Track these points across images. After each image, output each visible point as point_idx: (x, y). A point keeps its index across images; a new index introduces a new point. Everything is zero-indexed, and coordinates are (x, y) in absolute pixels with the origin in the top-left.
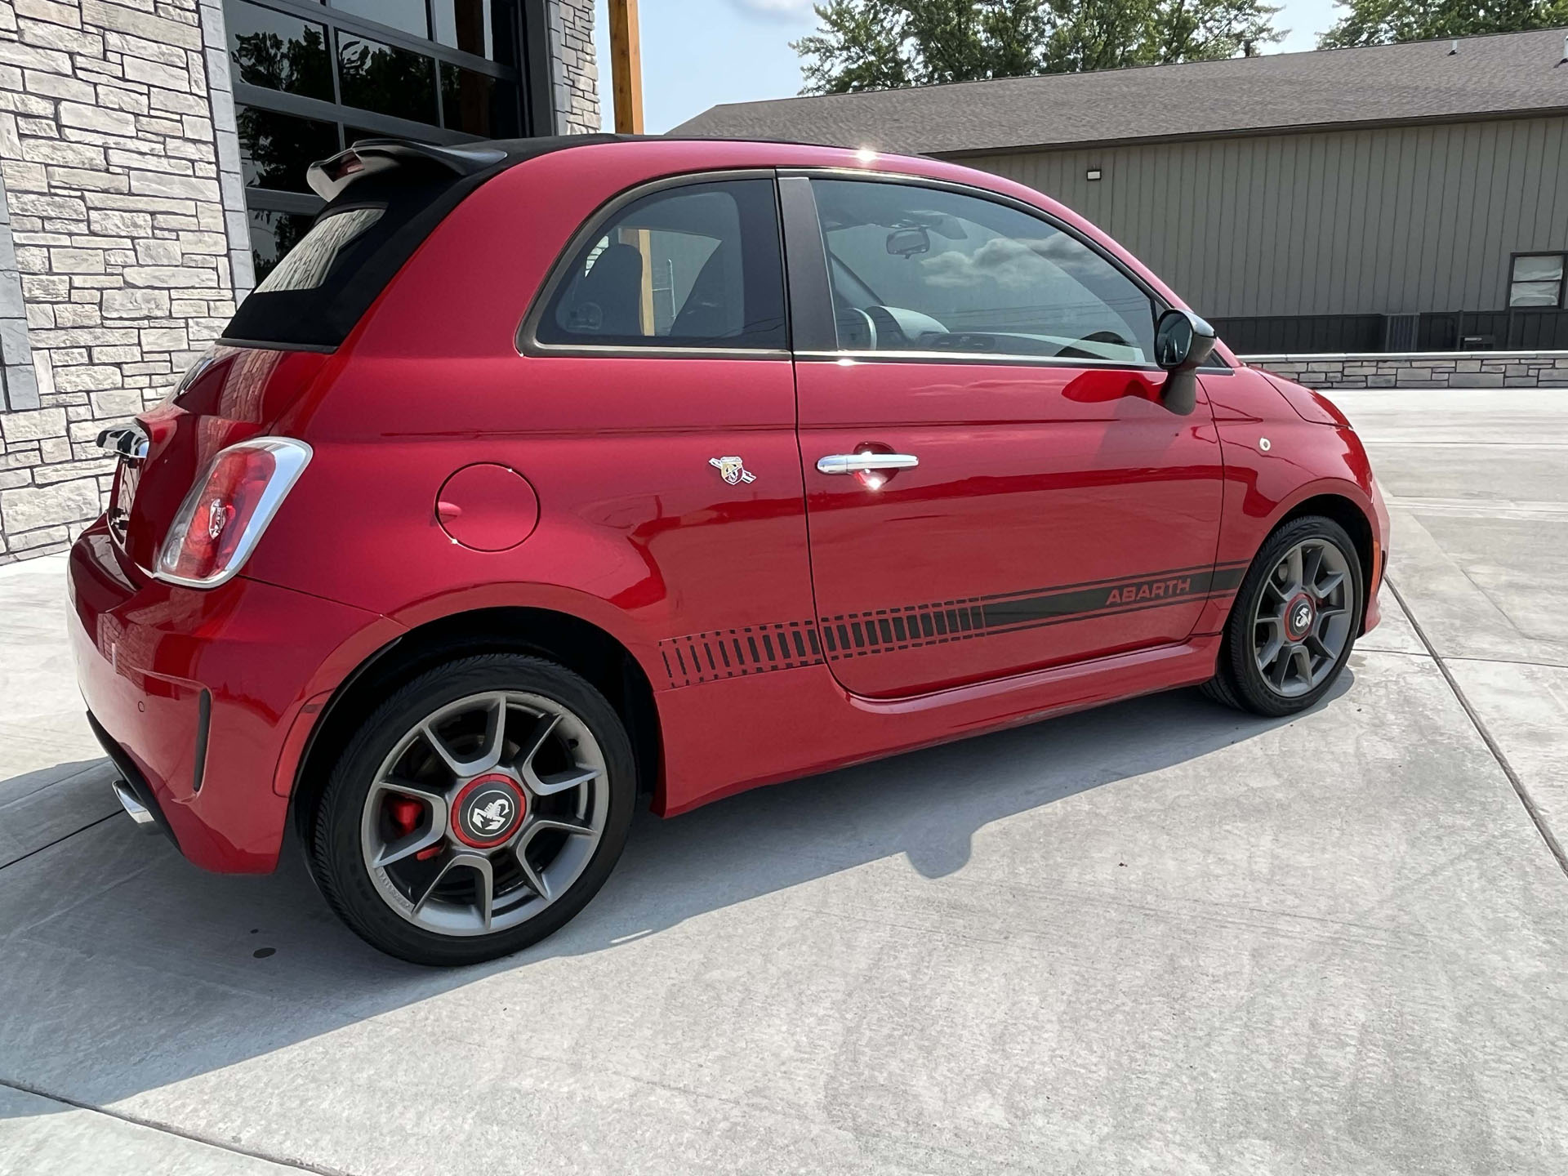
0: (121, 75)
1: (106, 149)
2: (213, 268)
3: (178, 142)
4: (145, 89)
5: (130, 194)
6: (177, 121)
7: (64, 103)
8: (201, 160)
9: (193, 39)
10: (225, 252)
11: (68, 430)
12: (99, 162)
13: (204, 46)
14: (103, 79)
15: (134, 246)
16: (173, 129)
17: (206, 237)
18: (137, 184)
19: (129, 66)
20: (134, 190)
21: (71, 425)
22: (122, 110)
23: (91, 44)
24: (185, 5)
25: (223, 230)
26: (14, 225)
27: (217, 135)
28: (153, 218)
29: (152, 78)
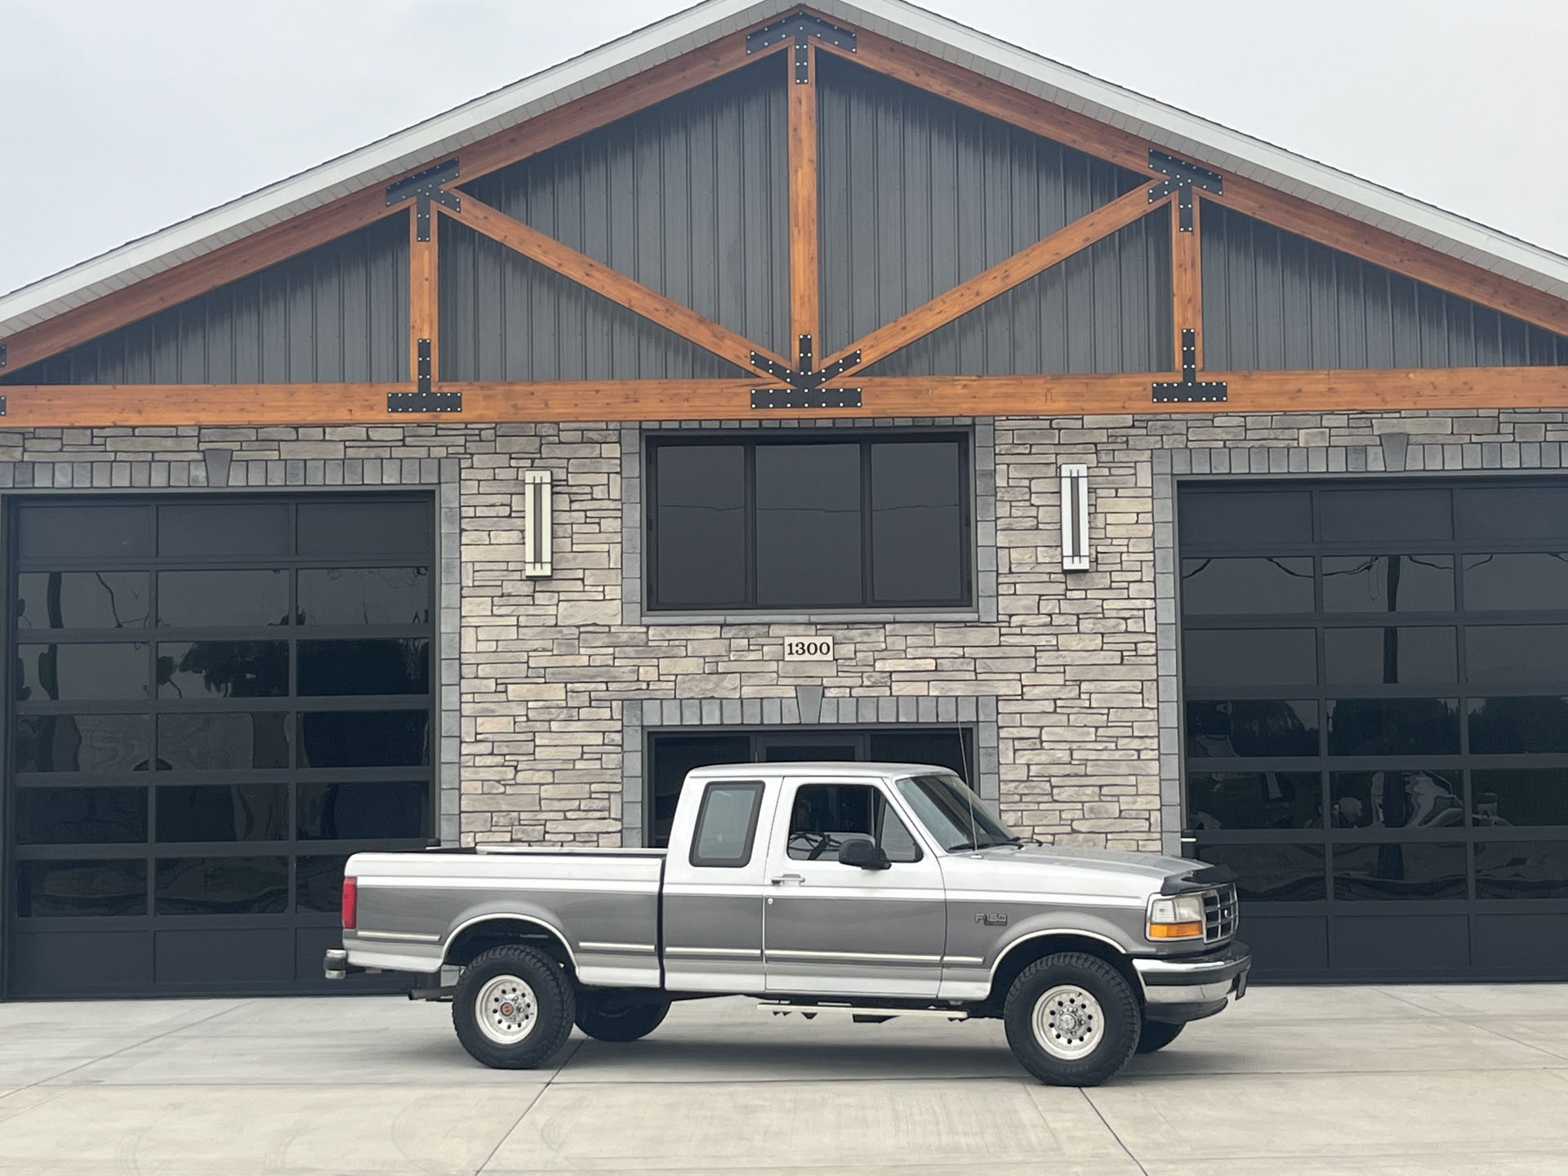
0: (1088, 705)
1: (1071, 750)
3: (1128, 740)
4: (1106, 711)
5: (1086, 775)
6: (1129, 727)
7: (1045, 729)
8: (1146, 749)
9: (1151, 673)
10: (1159, 807)
12: (1063, 759)
13: (1158, 676)
14: (1075, 710)
15: (1083, 806)
16: (1124, 732)
17: (1139, 799)
18: (1091, 769)
19: (1096, 699)
20: (1089, 774)
22: (1085, 726)
23: (1070, 692)
24: (1146, 653)
25: (1158, 793)
26: (1002, 800)
27: (1161, 730)
28: (1100, 790)
29: (1112, 703)
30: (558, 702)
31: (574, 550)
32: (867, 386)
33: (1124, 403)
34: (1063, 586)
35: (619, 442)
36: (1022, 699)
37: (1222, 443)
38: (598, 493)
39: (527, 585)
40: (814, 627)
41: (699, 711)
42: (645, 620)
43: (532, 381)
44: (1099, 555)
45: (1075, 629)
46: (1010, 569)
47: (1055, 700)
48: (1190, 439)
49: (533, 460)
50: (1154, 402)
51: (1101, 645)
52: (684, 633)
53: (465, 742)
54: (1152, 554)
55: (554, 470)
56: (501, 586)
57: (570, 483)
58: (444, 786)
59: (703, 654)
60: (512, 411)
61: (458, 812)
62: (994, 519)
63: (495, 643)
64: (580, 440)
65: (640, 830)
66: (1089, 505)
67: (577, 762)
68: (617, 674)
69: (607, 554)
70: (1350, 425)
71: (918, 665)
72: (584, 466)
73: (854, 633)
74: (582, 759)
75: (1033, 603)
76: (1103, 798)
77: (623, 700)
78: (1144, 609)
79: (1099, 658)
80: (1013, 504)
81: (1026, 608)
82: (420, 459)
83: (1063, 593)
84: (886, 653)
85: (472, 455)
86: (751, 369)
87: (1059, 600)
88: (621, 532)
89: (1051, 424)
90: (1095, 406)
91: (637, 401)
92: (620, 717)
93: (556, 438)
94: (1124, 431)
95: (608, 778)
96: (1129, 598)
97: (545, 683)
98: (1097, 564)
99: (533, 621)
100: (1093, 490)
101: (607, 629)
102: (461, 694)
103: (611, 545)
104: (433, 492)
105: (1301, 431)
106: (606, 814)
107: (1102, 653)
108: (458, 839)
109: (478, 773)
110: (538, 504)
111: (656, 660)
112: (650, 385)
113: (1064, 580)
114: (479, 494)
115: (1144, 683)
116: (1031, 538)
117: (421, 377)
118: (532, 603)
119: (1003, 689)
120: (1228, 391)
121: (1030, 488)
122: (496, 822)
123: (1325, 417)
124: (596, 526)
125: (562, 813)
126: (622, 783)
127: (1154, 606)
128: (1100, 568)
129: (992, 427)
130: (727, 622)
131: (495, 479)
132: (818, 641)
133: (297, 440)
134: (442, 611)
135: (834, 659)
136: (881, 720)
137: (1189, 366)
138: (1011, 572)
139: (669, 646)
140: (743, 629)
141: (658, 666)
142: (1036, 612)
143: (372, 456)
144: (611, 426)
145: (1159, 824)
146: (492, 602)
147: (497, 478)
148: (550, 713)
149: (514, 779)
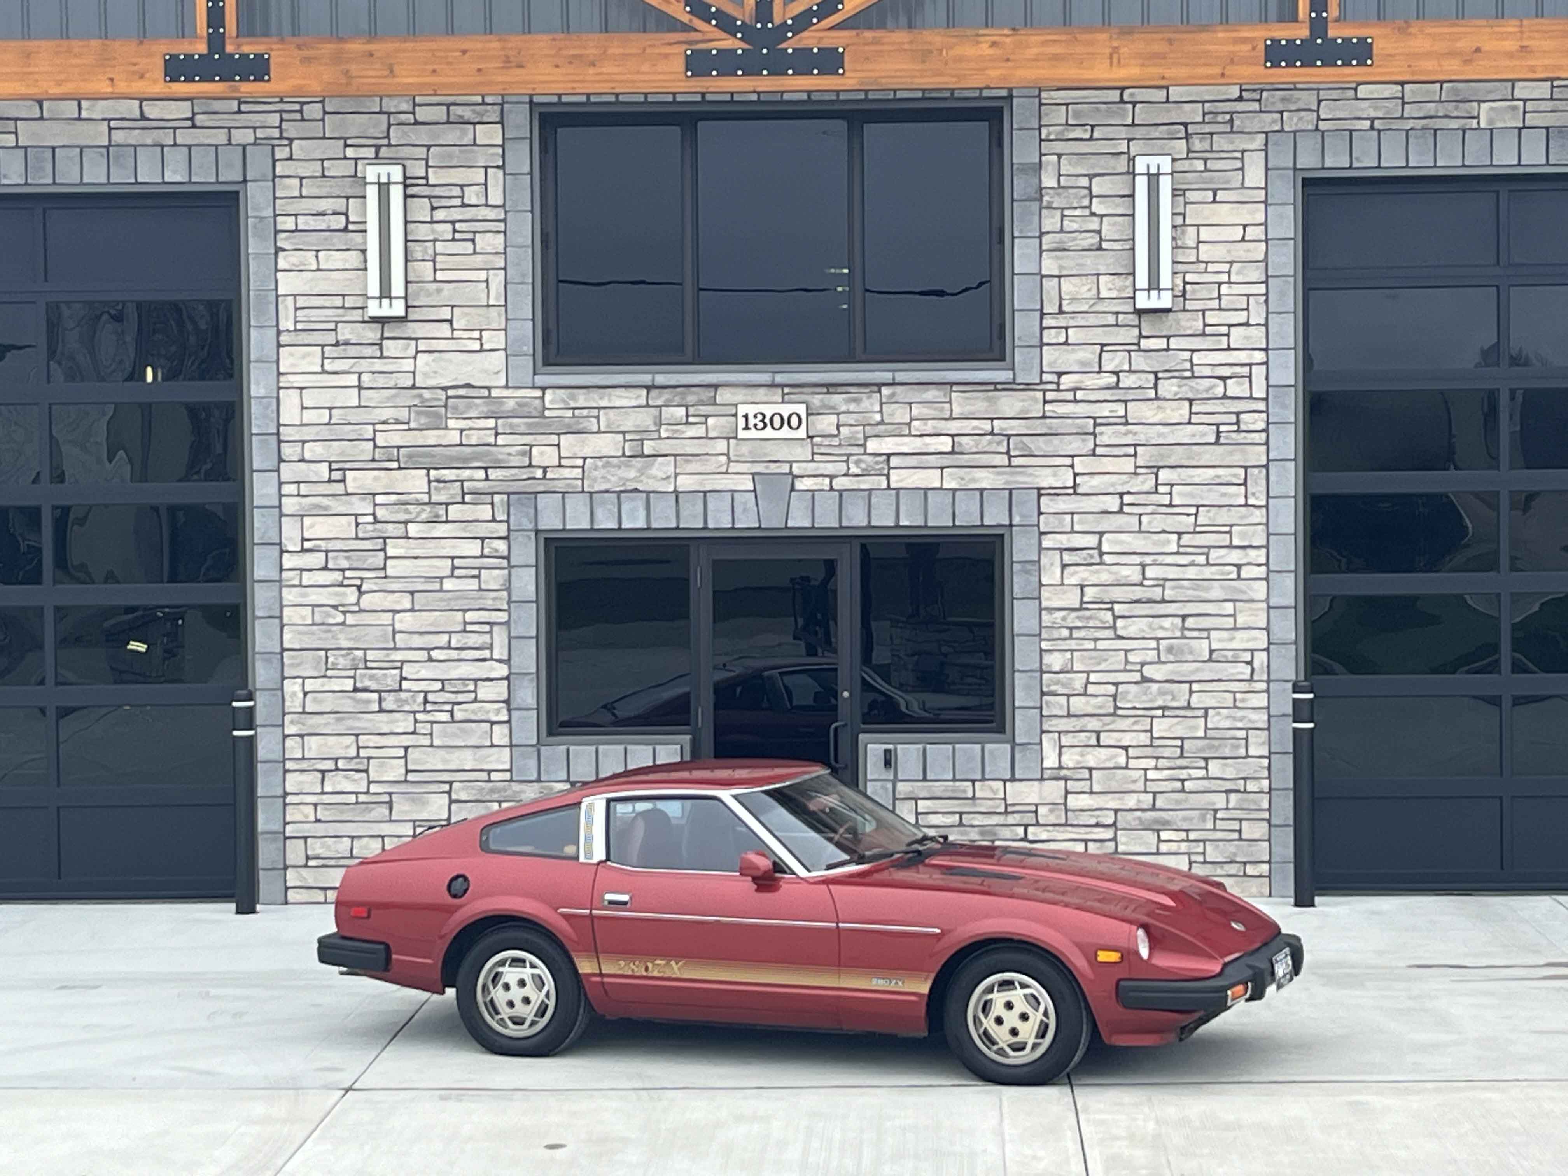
0: (1167, 502)
1: (1143, 566)
2: (1247, 663)
3: (1223, 551)
4: (1193, 510)
5: (1163, 601)
6: (1225, 532)
7: (1106, 536)
8: (1249, 564)
9: (1258, 455)
10: (1265, 646)
11: (1066, 798)
12: (1132, 578)
13: (1268, 460)
14: (1149, 509)
15: (1158, 644)
16: (1219, 541)
17: (1239, 634)
18: (1172, 592)
19: (1179, 494)
20: (1167, 598)
21: (1069, 796)
22: (1164, 532)
23: (1143, 483)
24: (1252, 427)
25: (1264, 626)
26: (1044, 636)
27: (1271, 537)
28: (1183, 621)
29: (1202, 499)
30: (419, 496)
31: (438, 278)
32: (853, 44)
33: (1224, 68)
34: (1136, 331)
35: (501, 122)
36: (1075, 493)
37: (1368, 123)
38: (472, 196)
39: (371, 329)
40: (779, 391)
41: (616, 510)
42: (540, 380)
43: (373, 35)
44: (1188, 287)
45: (1152, 394)
46: (1060, 306)
47: (1121, 495)
48: (1322, 117)
49: (378, 148)
50: (1266, 67)
51: (1187, 417)
52: (596, 399)
53: (287, 552)
54: (1264, 285)
55: (408, 163)
56: (335, 330)
57: (431, 182)
58: (258, 613)
59: (622, 429)
60: (344, 81)
61: (278, 650)
62: (1037, 234)
63: (327, 411)
64: (445, 119)
65: (535, 676)
66: (1173, 214)
67: (445, 580)
68: (500, 457)
69: (485, 284)
70: (1555, 97)
71: (927, 445)
72: (450, 156)
73: (837, 399)
74: (452, 576)
75: (1091, 356)
76: (1187, 633)
77: (509, 494)
78: (1250, 365)
79: (1184, 434)
80: (1066, 212)
81: (1082, 363)
82: (217, 146)
83: (1136, 341)
84: (882, 428)
85: (291, 140)
86: (686, 18)
87: (1129, 352)
88: (505, 253)
89: (1122, 95)
90: (1182, 72)
91: (521, 66)
92: (505, 518)
93: (411, 116)
94: (1228, 107)
95: (489, 603)
96: (1229, 349)
97: (400, 468)
98: (1185, 299)
99: (381, 381)
100: (1181, 193)
101: (485, 393)
102: (281, 484)
103: (491, 272)
104: (237, 193)
105: (1485, 106)
106: (486, 654)
107: (1190, 428)
108: (279, 685)
109: (305, 595)
110: (384, 214)
111: (556, 437)
112: (541, 44)
113: (1137, 323)
114: (301, 197)
115: (1249, 470)
116: (1090, 262)
117: (211, 31)
118: (379, 355)
119: (1046, 479)
120: (1375, 51)
121: (1090, 189)
122: (333, 664)
123: (1519, 85)
124: (469, 245)
125: (425, 652)
126: (508, 611)
127: (1265, 360)
128: (1189, 305)
129: (1037, 100)
130: (656, 384)
131: (324, 176)
132: (786, 410)
133: (41, 118)
134: (252, 365)
135: (809, 437)
136: (873, 523)
137: (1319, 15)
138: (1061, 312)
139: (574, 416)
140: (681, 393)
141: (558, 445)
142: (1097, 369)
143: (149, 141)
144: (489, 100)
145: (1266, 669)
146: (323, 353)
147: (327, 174)
148: (407, 512)
149: (358, 604)
